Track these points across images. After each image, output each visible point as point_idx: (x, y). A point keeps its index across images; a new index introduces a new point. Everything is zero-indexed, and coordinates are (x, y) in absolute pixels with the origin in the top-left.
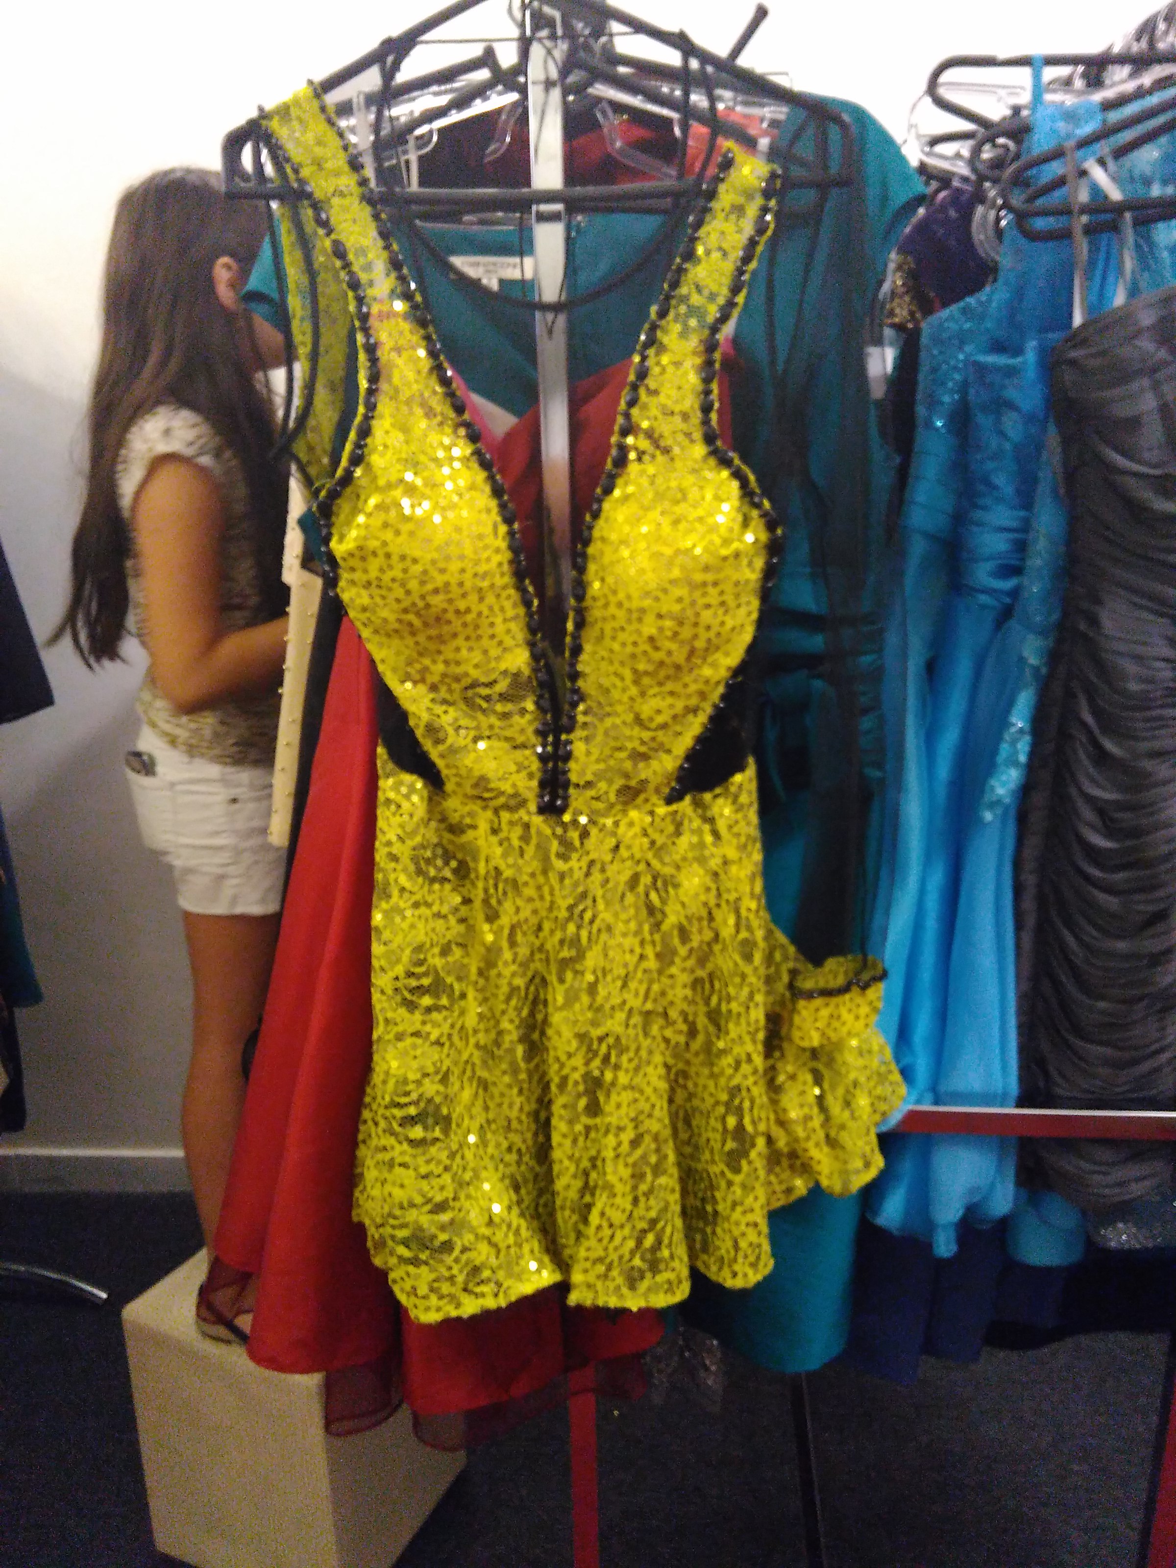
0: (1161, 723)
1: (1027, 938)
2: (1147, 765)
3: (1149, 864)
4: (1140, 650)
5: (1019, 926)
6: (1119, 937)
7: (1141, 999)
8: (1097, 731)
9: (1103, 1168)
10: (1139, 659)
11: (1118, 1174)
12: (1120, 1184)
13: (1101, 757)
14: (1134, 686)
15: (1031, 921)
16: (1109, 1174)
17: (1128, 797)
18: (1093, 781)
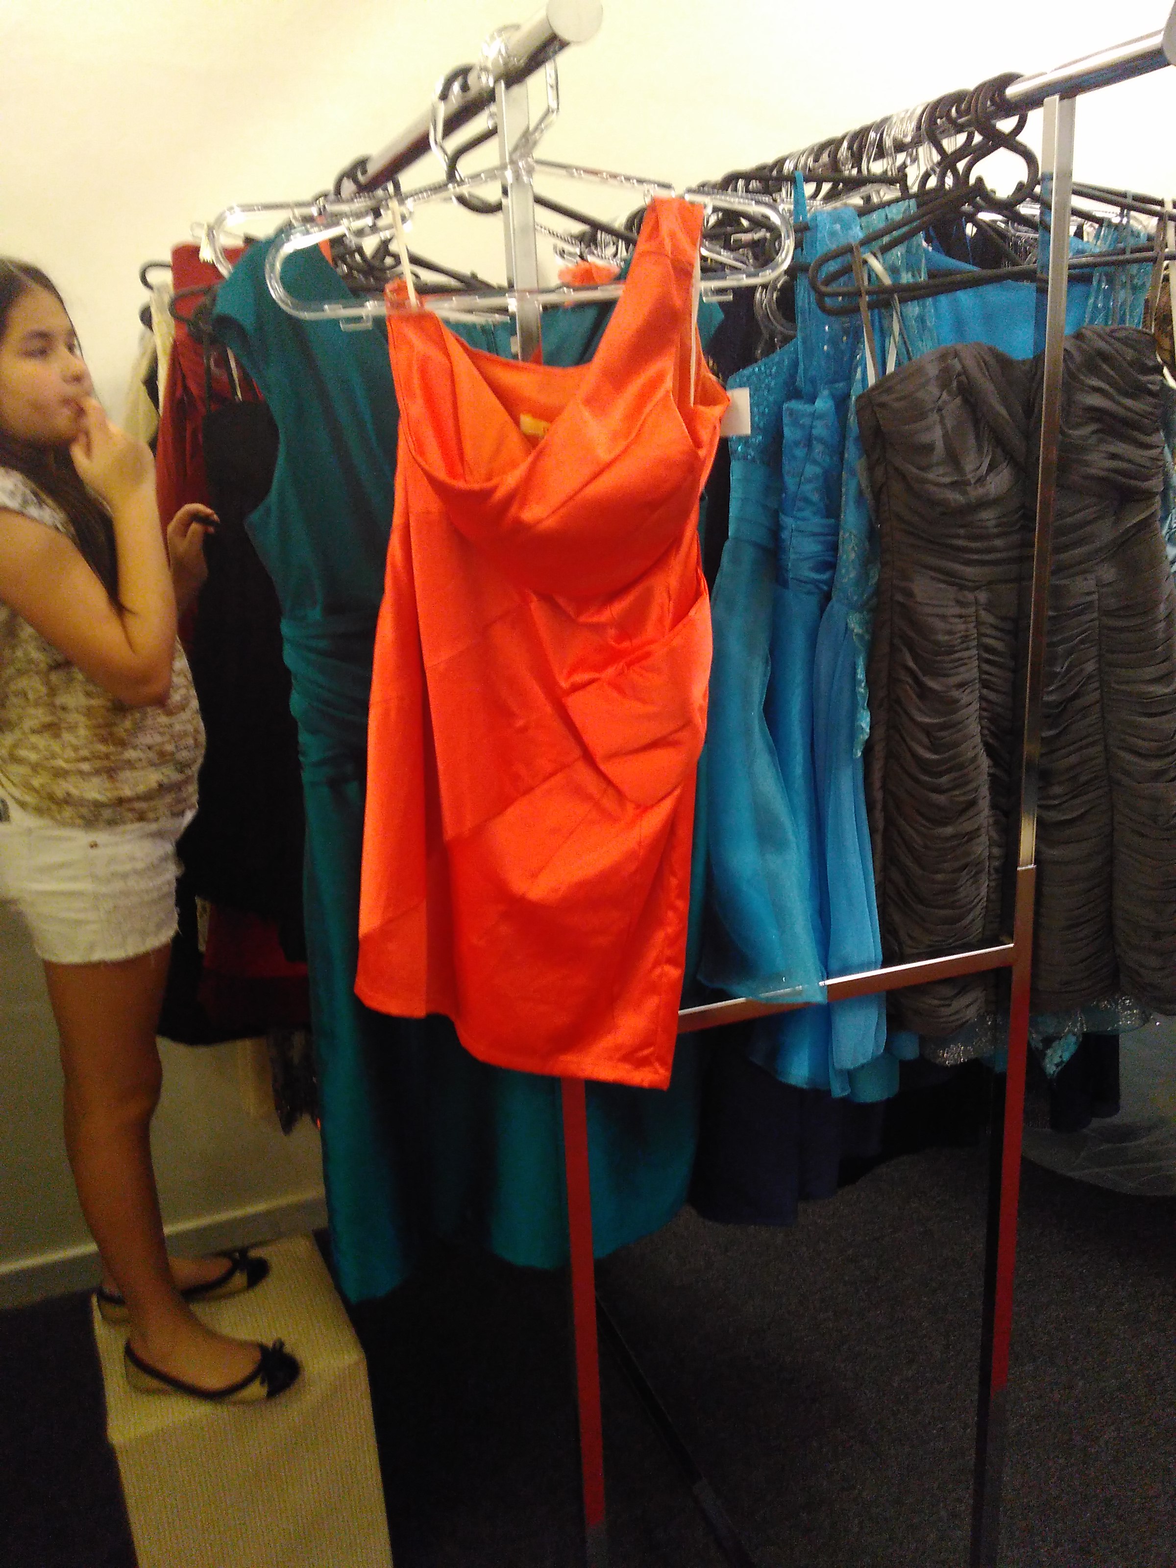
0: (960, 662)
1: (879, 838)
2: (955, 694)
3: (961, 767)
4: (940, 611)
5: (872, 831)
6: (945, 824)
7: (965, 867)
8: (920, 674)
9: (947, 1002)
10: (943, 617)
11: (956, 1005)
12: (957, 1012)
13: (924, 692)
14: (943, 638)
15: (881, 825)
16: (949, 1005)
17: (942, 720)
18: (920, 710)
